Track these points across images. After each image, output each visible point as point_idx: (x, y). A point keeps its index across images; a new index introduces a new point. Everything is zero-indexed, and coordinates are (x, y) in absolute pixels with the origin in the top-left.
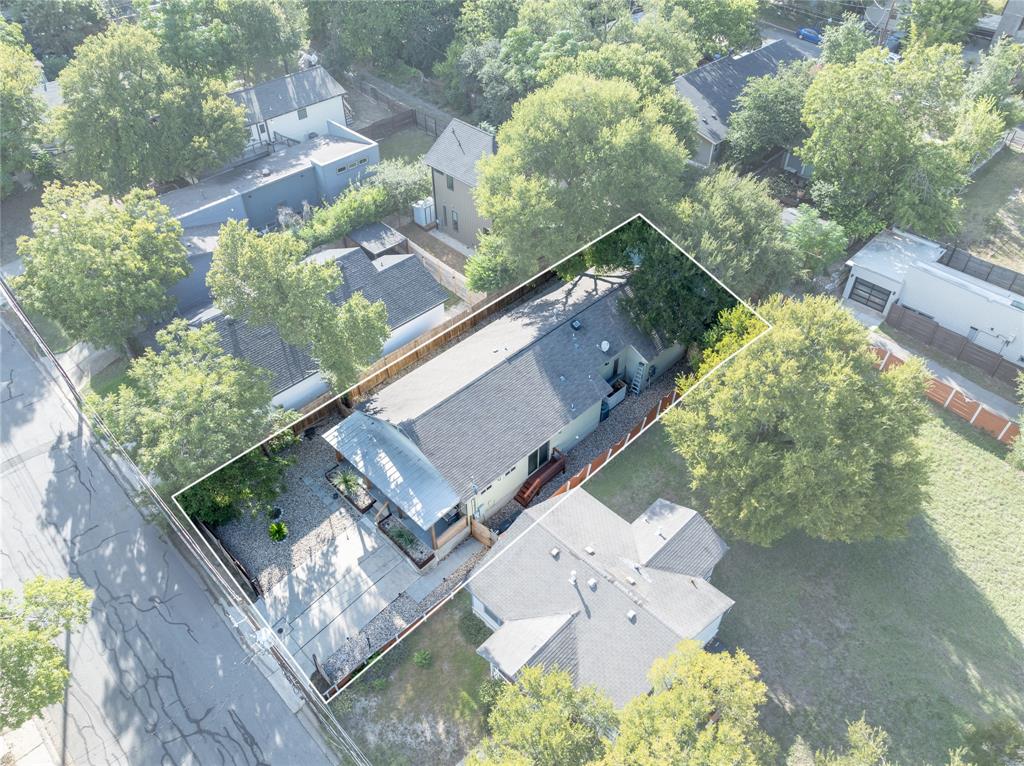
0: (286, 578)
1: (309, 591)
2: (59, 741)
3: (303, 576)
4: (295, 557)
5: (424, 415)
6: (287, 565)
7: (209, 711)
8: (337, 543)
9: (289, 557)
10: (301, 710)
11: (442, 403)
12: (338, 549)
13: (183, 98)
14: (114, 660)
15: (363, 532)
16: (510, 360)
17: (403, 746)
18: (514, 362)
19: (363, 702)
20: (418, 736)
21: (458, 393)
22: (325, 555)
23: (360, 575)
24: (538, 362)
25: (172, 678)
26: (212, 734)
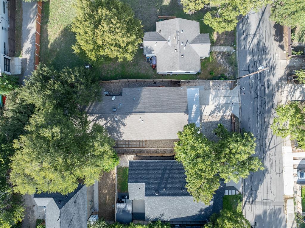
0: (225, 114)
1: (222, 107)
3: (221, 111)
4: (220, 118)
5: (180, 112)
6: (223, 117)
8: (210, 113)
9: (221, 119)
11: (173, 112)
12: (210, 111)
15: (202, 112)
16: (144, 112)
17: (227, 62)
18: (144, 111)
19: (228, 75)
20: (223, 61)
21: (166, 112)
22: (214, 113)
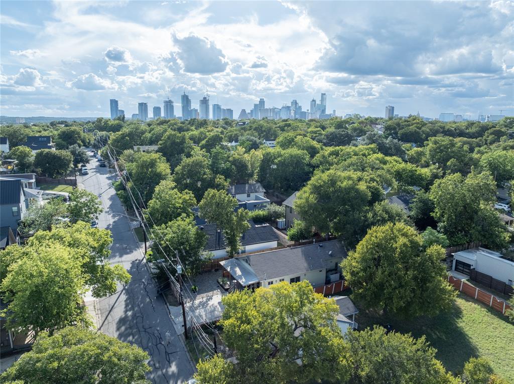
0: (192, 302)
1: (198, 307)
2: (101, 324)
3: (198, 303)
4: (197, 298)
6: (193, 299)
7: (150, 328)
9: (195, 297)
10: (180, 335)
12: (212, 299)
13: (210, 178)
14: (126, 312)
22: (207, 300)
23: (216, 306)
24: (302, 252)
25: (143, 318)
26: (149, 333)
